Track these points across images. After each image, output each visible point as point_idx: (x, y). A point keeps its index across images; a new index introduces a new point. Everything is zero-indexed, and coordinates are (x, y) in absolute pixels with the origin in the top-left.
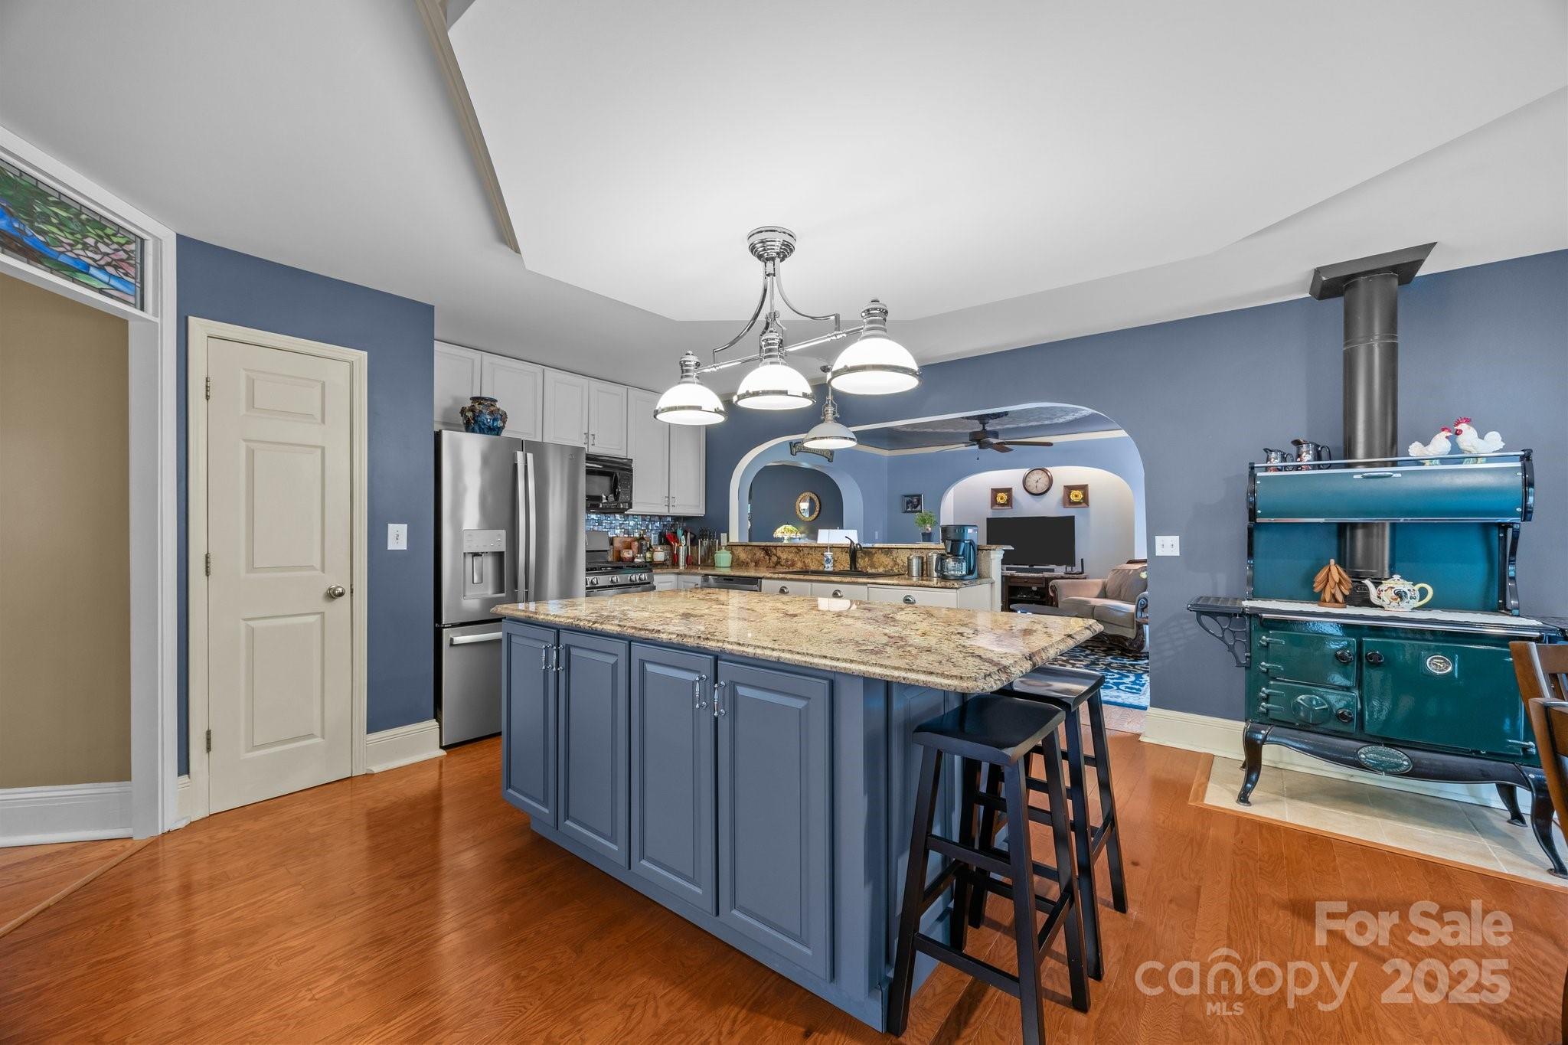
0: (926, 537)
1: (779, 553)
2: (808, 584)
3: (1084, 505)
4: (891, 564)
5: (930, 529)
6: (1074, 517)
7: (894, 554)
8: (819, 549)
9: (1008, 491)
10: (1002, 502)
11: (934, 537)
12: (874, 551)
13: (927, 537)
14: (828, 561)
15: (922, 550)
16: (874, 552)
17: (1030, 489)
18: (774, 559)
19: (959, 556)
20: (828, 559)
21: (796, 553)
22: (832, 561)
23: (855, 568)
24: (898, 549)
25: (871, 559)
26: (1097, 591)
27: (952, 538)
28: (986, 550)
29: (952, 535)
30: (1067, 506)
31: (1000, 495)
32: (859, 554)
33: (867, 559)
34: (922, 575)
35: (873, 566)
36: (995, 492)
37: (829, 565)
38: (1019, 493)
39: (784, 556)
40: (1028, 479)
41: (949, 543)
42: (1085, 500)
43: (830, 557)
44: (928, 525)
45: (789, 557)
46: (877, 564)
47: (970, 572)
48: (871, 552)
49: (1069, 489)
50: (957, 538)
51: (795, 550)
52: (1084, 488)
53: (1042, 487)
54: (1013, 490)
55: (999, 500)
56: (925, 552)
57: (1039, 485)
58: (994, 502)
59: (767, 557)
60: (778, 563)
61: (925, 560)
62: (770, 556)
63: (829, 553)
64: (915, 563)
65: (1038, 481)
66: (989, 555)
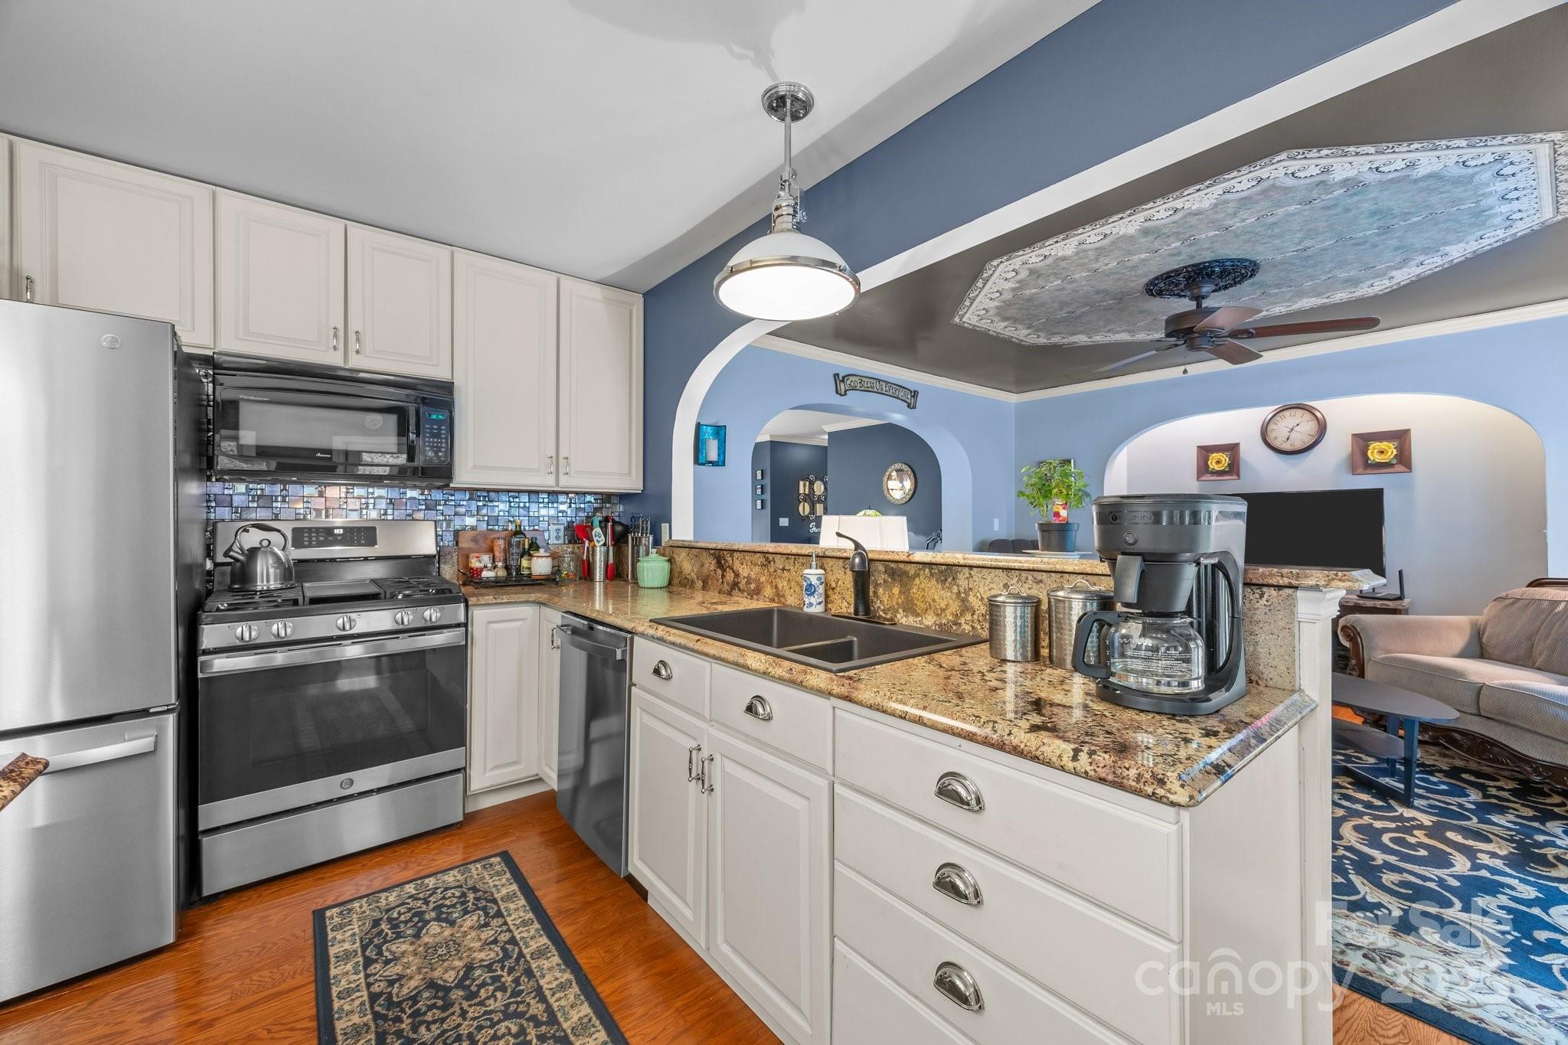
0: (1054, 538)
1: (737, 565)
2: (705, 665)
3: (1401, 468)
4: (955, 606)
5: (1064, 513)
6: (1382, 489)
7: (963, 582)
8: (801, 559)
9: (1232, 449)
10: (1217, 468)
11: (1079, 536)
12: (911, 570)
13: (1057, 536)
14: (810, 590)
15: (1039, 576)
16: (912, 572)
17: (1277, 444)
18: (730, 576)
19: (1172, 615)
20: (811, 585)
21: (763, 565)
22: (821, 589)
23: (867, 611)
24: (971, 567)
25: (905, 591)
26: (1459, 642)
27: (1144, 545)
28: (1279, 587)
29: (1140, 533)
30: (1361, 470)
31: (1214, 457)
32: (879, 576)
33: (896, 591)
34: (1037, 656)
35: (910, 608)
36: (1205, 451)
37: (813, 600)
38: (1254, 453)
39: (744, 571)
40: (1271, 426)
41: (1133, 568)
42: (1404, 459)
43: (814, 581)
44: (1059, 501)
45: (753, 575)
46: (920, 605)
47: (1218, 675)
48: (906, 573)
49: (1363, 440)
50: (1164, 547)
51: (760, 559)
52: (1401, 437)
53: (1299, 440)
54: (1242, 447)
55: (1213, 465)
56: (1050, 581)
57: (1293, 435)
58: (1203, 469)
59: (719, 572)
60: (735, 585)
61: (1044, 607)
62: (724, 570)
63: (813, 571)
64: (1012, 620)
65: (1295, 429)
66: (1291, 607)
